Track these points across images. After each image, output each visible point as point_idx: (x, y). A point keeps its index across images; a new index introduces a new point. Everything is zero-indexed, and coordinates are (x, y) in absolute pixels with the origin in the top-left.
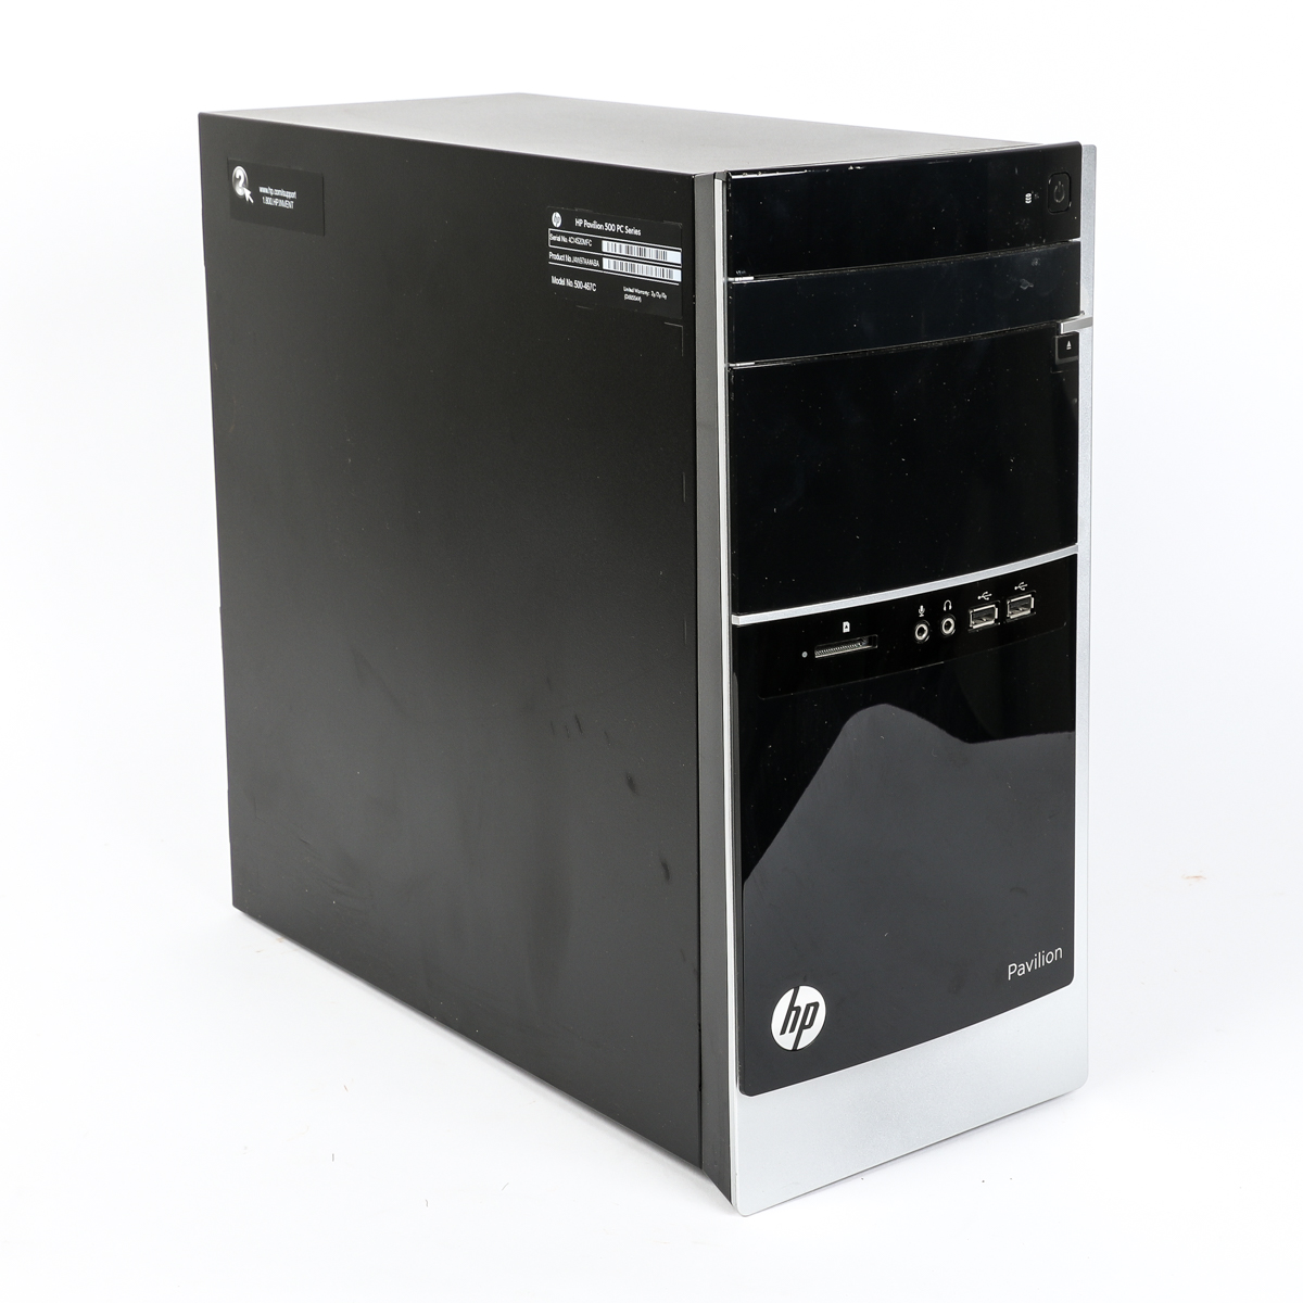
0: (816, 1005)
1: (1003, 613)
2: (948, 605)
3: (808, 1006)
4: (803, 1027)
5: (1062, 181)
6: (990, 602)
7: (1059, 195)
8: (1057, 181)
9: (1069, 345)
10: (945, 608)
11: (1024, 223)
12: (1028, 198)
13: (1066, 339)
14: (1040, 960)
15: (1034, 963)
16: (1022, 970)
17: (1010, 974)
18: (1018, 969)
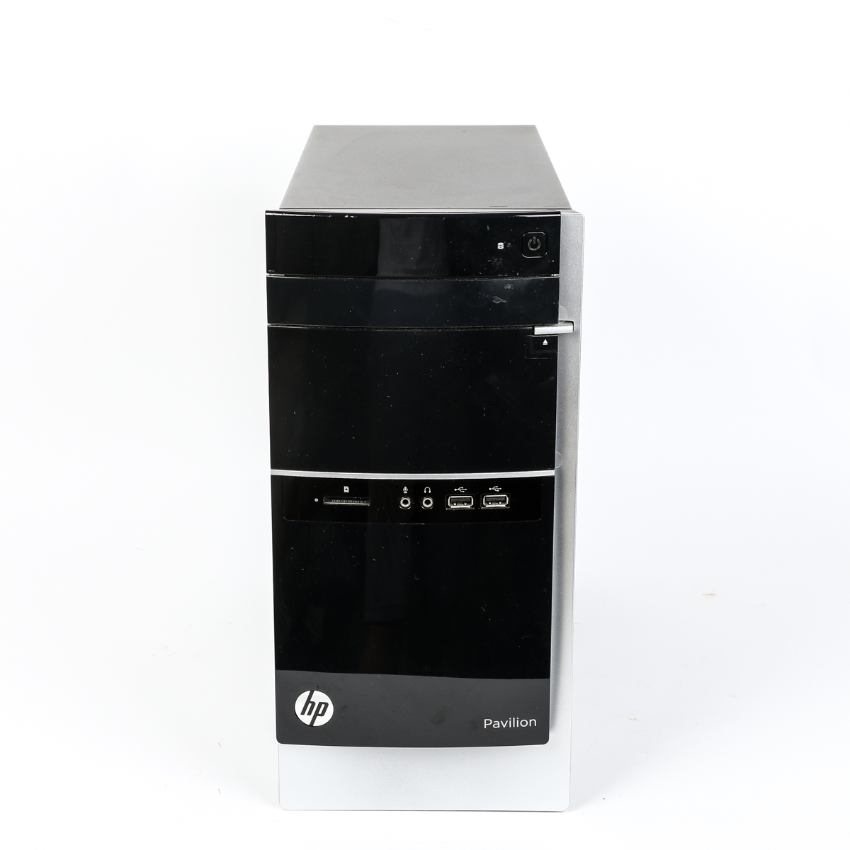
0: (326, 705)
1: (478, 503)
3: (320, 704)
4: (317, 714)
5: (538, 236)
6: (466, 494)
7: (534, 246)
8: (531, 237)
9: (545, 342)
10: (425, 492)
11: (497, 262)
12: (501, 246)
13: (542, 338)
14: (514, 723)
15: (508, 723)
16: (497, 725)
17: (485, 724)
18: (493, 723)
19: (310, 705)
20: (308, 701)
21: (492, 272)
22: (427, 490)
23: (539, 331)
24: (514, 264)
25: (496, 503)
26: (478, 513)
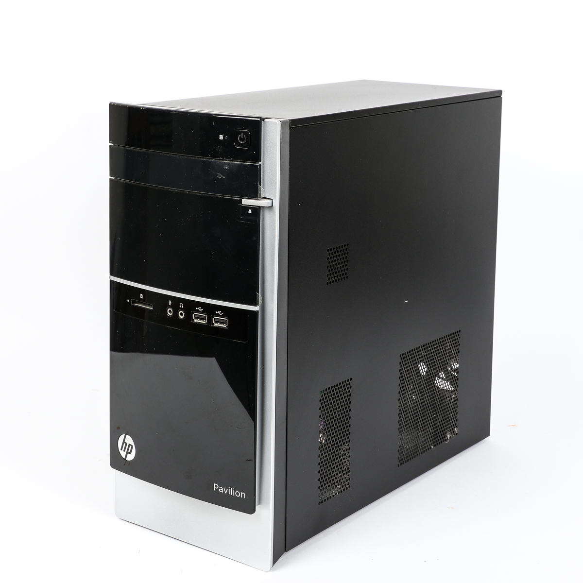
0: (133, 447)
1: (210, 321)
3: (130, 446)
5: (245, 133)
6: (202, 313)
7: (242, 140)
8: (240, 133)
9: (250, 211)
10: (180, 306)
11: (219, 148)
12: (221, 137)
13: (247, 208)
14: (231, 492)
15: (228, 490)
16: (222, 490)
17: (215, 488)
18: (219, 488)
19: (125, 444)
20: (124, 442)
21: (216, 155)
22: (181, 305)
23: (246, 202)
24: (229, 151)
25: (220, 323)
26: (209, 328)
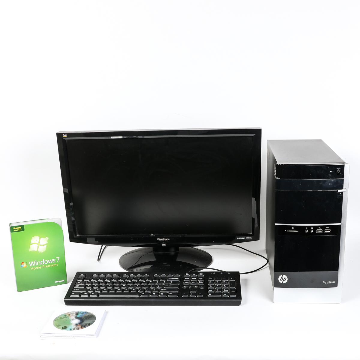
0: (286, 278)
1: (323, 231)
2: (312, 228)
3: (285, 278)
4: (284, 280)
6: (321, 229)
7: (338, 171)
8: (338, 169)
9: (340, 194)
11: (330, 175)
12: (331, 171)
14: (330, 282)
15: (328, 282)
16: (326, 283)
17: (323, 283)
19: (282, 278)
20: (282, 277)
21: (329, 178)
23: (339, 191)
24: (334, 175)
25: (328, 231)
26: (323, 233)
